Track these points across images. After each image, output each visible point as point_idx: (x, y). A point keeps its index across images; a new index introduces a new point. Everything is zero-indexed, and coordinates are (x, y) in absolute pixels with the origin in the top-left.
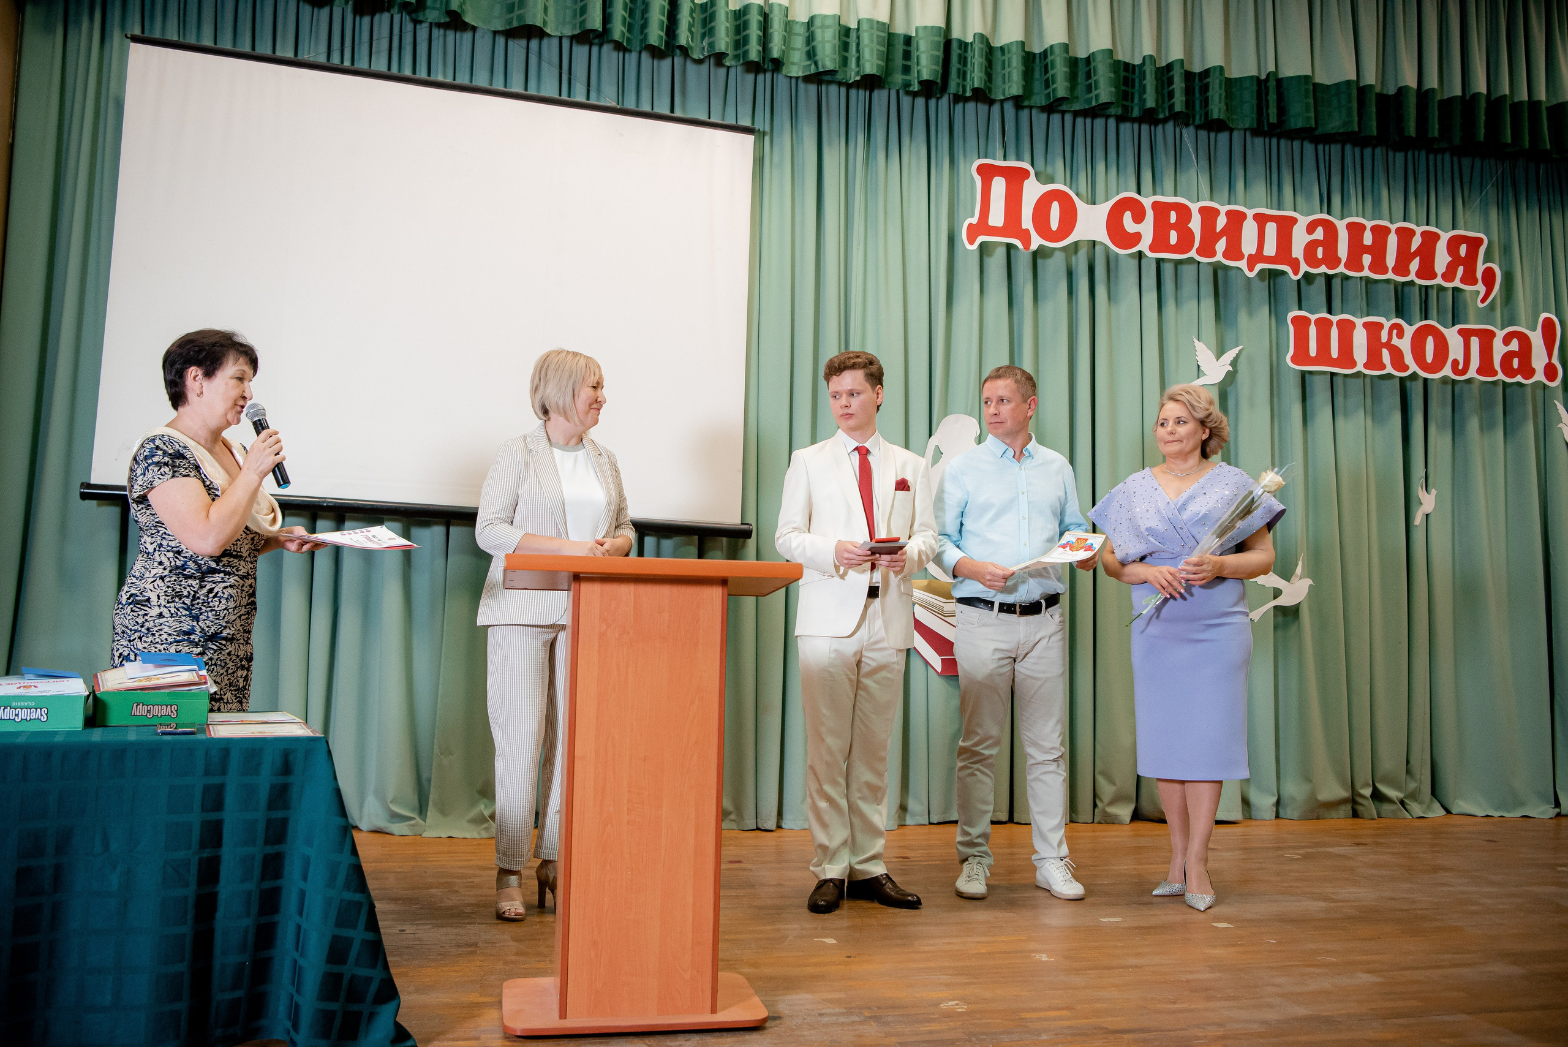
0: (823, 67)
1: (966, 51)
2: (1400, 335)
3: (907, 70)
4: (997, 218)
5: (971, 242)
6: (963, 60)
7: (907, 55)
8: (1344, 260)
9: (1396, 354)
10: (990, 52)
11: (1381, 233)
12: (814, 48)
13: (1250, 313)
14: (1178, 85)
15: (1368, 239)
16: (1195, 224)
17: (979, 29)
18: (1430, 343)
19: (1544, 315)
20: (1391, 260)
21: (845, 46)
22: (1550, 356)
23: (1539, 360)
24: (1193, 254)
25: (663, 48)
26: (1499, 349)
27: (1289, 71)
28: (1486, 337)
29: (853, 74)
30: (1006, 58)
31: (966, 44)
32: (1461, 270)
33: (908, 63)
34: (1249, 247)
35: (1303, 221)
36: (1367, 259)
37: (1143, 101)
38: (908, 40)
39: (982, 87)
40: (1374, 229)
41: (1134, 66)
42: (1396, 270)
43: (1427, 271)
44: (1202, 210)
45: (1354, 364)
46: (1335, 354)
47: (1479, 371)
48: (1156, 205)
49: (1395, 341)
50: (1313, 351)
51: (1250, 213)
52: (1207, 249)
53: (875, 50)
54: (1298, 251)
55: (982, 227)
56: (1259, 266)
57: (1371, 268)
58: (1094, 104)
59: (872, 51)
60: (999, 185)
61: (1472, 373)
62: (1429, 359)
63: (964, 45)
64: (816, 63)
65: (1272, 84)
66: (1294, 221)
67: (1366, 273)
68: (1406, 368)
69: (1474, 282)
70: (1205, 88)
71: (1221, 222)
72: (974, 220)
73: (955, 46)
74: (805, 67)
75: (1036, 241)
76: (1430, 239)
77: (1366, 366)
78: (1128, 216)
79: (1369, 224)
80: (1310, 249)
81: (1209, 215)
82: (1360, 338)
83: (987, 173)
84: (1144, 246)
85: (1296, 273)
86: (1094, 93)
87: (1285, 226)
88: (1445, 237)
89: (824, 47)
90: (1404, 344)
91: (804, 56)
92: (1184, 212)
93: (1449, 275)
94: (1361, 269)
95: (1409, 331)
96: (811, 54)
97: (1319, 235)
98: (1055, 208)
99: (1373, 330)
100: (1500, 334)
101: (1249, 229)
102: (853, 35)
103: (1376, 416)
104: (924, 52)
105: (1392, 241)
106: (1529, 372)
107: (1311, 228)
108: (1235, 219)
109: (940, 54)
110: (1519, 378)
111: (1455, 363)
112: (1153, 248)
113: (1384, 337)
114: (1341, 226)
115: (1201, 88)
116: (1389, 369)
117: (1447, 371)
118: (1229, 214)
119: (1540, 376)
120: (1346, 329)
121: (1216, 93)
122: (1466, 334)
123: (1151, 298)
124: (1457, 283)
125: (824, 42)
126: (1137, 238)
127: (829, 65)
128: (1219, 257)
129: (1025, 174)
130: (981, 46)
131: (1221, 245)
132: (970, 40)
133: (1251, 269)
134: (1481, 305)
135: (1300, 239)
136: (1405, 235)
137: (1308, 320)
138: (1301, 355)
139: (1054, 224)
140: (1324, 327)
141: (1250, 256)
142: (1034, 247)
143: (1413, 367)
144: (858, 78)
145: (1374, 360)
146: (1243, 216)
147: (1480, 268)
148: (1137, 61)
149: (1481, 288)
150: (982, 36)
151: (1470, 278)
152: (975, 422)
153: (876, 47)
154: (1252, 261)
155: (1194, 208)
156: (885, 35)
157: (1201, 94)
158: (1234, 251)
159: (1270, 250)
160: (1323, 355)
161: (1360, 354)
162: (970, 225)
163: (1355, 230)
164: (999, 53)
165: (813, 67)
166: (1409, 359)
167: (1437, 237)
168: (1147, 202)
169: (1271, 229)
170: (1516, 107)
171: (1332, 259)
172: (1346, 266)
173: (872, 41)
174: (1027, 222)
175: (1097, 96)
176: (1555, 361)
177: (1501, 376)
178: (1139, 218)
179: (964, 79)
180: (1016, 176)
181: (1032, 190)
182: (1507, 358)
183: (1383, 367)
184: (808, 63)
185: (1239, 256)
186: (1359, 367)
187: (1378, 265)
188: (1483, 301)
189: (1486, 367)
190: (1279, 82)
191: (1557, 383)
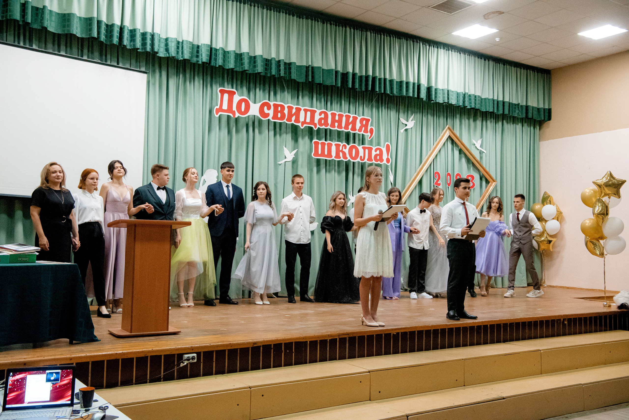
0: (171, 55)
1: (217, 52)
2: (345, 148)
3: (197, 56)
4: (225, 107)
5: (217, 114)
6: (216, 55)
7: (198, 52)
8: (330, 124)
9: (344, 154)
10: (225, 53)
11: (341, 116)
12: (168, 48)
13: (303, 138)
14: (282, 67)
15: (337, 118)
16: (286, 111)
17: (221, 46)
18: (354, 150)
19: (387, 143)
20: (343, 125)
21: (178, 48)
22: (388, 155)
23: (385, 157)
24: (285, 121)
25: (118, 44)
26: (374, 153)
27: (315, 65)
28: (370, 149)
29: (180, 57)
30: (229, 55)
31: (217, 49)
32: (363, 128)
33: (198, 54)
34: (302, 119)
35: (318, 112)
36: (336, 124)
37: (271, 72)
38: (198, 47)
39: (222, 65)
40: (339, 115)
41: (269, 60)
42: (345, 128)
43: (354, 128)
44: (288, 107)
45: (332, 157)
46: (326, 153)
47: (368, 160)
48: (274, 105)
49: (344, 150)
50: (320, 153)
51: (302, 108)
52: (289, 119)
53: (188, 52)
54: (316, 121)
55: (220, 109)
56: (305, 125)
57: (338, 127)
58: (256, 72)
59: (187, 51)
60: (226, 96)
61: (366, 160)
62: (354, 156)
63: (216, 50)
64: (169, 53)
65: (310, 69)
66: (315, 111)
67: (336, 128)
68: (347, 158)
69: (367, 132)
70: (290, 68)
71: (294, 111)
72: (218, 107)
73: (213, 50)
74: (164, 54)
75: (237, 115)
76: (355, 119)
77: (335, 157)
78: (266, 108)
79: (337, 113)
80: (320, 120)
81: (290, 108)
82: (334, 149)
83: (222, 92)
84: (270, 117)
85: (316, 128)
86: (256, 69)
87: (313, 113)
88: (359, 118)
89: (171, 48)
90: (346, 151)
91: (165, 50)
92: (283, 107)
93: (360, 130)
94: (335, 127)
95: (348, 147)
96: (167, 50)
97: (323, 116)
98: (243, 104)
99: (337, 146)
100: (374, 149)
101: (302, 113)
102: (180, 44)
103: (339, 173)
104: (204, 52)
105: (344, 119)
106: (382, 160)
107: (320, 114)
108: (298, 110)
109: (209, 53)
110: (379, 162)
111: (361, 157)
112: (273, 118)
113: (341, 149)
114: (329, 113)
115: (289, 68)
116: (342, 159)
117: (358, 159)
118: (296, 108)
119: (385, 162)
120: (330, 146)
121: (293, 70)
122: (364, 148)
123: (272, 133)
124: (362, 132)
125: (171, 47)
126: (268, 115)
127: (173, 55)
128: (293, 122)
129: (234, 93)
130: (222, 51)
131: (293, 118)
132: (218, 48)
133: (302, 126)
134: (369, 139)
135: (317, 117)
136: (348, 117)
137: (318, 143)
138: (316, 153)
139: (243, 110)
140: (323, 144)
141: (302, 122)
142: (236, 116)
143: (349, 158)
144: (182, 59)
145: (337, 156)
146: (300, 109)
147: (369, 128)
148: (270, 59)
149: (369, 134)
150: (222, 48)
151: (366, 131)
152: (216, 171)
153: (188, 50)
154: (303, 123)
155: (286, 106)
156: (191, 46)
157: (289, 70)
158: (297, 120)
159: (308, 120)
160: (323, 154)
161: (334, 154)
162: (217, 109)
163: (333, 115)
164: (227, 53)
165: (168, 54)
166: (348, 156)
167: (357, 118)
168: (272, 104)
169: (309, 113)
170: (380, 79)
171: (326, 124)
172: (331, 126)
173: (187, 48)
174: (234, 108)
175: (257, 70)
176: (389, 157)
177: (374, 162)
178: (269, 108)
179: (216, 61)
180: (231, 94)
181: (237, 98)
182: (376, 156)
183: (340, 158)
184: (166, 53)
185: (299, 122)
186: (333, 158)
187: (340, 126)
188: (370, 138)
189: (370, 159)
190: (313, 68)
191: (389, 164)
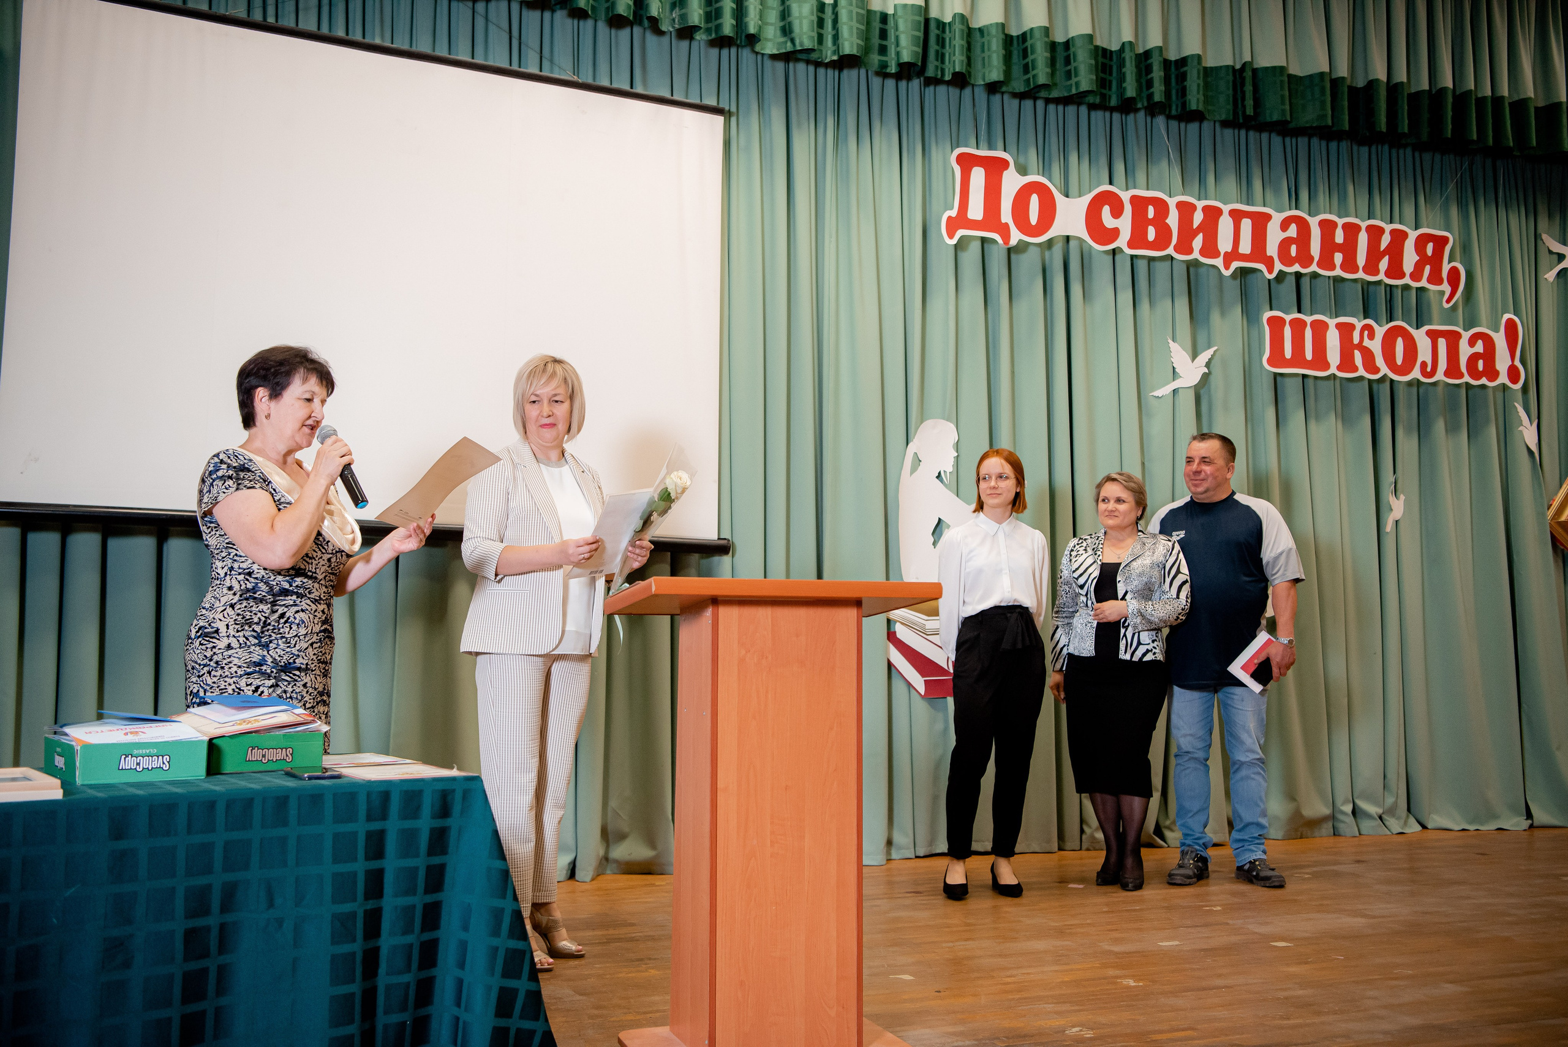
0: (801, 44)
1: (944, 31)
2: (1371, 337)
3: (883, 50)
4: (976, 211)
5: (951, 236)
6: (941, 42)
7: (883, 34)
8: (1316, 259)
9: (1368, 355)
10: (972, 34)
11: (1351, 231)
12: (790, 24)
13: (1223, 314)
14: (1157, 74)
15: (1339, 237)
16: (1173, 220)
17: (959, 10)
18: (1400, 344)
19: (1507, 316)
20: (1361, 259)
21: (821, 23)
22: (1513, 358)
23: (1502, 362)
24: (1170, 251)
25: (631, 18)
26: (1465, 351)
27: (1264, 61)
28: (1453, 339)
29: (829, 53)
30: (985, 40)
31: (944, 24)
32: (1428, 268)
33: (884, 43)
34: (1225, 244)
35: (1277, 218)
36: (1338, 258)
37: (1121, 90)
38: (884, 18)
39: (964, 71)
40: (1346, 226)
41: (1111, 52)
42: (1366, 270)
43: (1396, 270)
44: (1179, 205)
45: (1327, 366)
46: (1309, 356)
47: (1447, 374)
48: (1134, 200)
49: (1367, 343)
50: (1288, 354)
51: (1226, 209)
52: (1184, 246)
53: (855, 31)
54: (1272, 250)
55: (960, 221)
56: (1235, 265)
57: (1343, 267)
58: (1074, 91)
59: (851, 28)
60: (978, 175)
61: (1440, 376)
62: (1399, 361)
63: (941, 25)
64: (793, 41)
65: (1248, 74)
66: (1268, 217)
67: (1338, 272)
68: (1377, 370)
69: (1439, 282)
70: (1182, 77)
71: (1198, 218)
72: (953, 213)
73: (933, 25)
74: (779, 44)
75: (1016, 236)
76: (1399, 237)
77: (1339, 368)
78: (1106, 210)
79: (1340, 222)
80: (1285, 245)
81: (1186, 210)
82: (1333, 339)
83: (967, 162)
84: (1122, 242)
85: (1270, 271)
86: (1074, 80)
87: (1260, 222)
88: (1413, 235)
89: (801, 23)
90: (1375, 346)
91: (779, 33)
92: (1161, 207)
93: (1416, 275)
94: (1333, 268)
95: (1380, 331)
96: (787, 31)
97: (1292, 232)
98: (1034, 200)
99: (1345, 330)
100: (1466, 336)
101: (1225, 225)
102: (829, 11)
103: (1346, 419)
104: (903, 32)
105: (1363, 238)
106: (1493, 374)
107: (1285, 226)
108: (1212, 214)
109: (921, 34)
110: (1484, 381)
111: (1424, 365)
112: (1131, 244)
113: (1356, 339)
114: (1314, 222)
115: (1177, 77)
116: (1361, 372)
117: (1416, 373)
118: (1206, 209)
119: (1503, 379)
120: (1320, 329)
121: (1193, 83)
122: (1433, 335)
123: (1126, 296)
124: (1424, 283)
125: (800, 18)
126: (1115, 233)
127: (808, 44)
128: (1196, 255)
129: (1005, 164)
130: (961, 27)
131: (1198, 242)
132: (948, 19)
133: (1227, 267)
134: (1446, 306)
135: (1274, 236)
136: (1375, 233)
137: (1283, 320)
138: (1277, 357)
139: (1034, 219)
140: (1298, 327)
141: (1226, 253)
142: (1013, 242)
143: (1384, 370)
144: (835, 58)
145: (1347, 363)
146: (1219, 212)
147: (1446, 268)
148: (1115, 47)
149: (1446, 287)
150: (962, 16)
151: (1436, 278)
152: (952, 427)
153: (855, 24)
154: (1229, 258)
155: (1172, 202)
156: (863, 12)
157: (1177, 83)
158: (1210, 249)
159: (1245, 247)
160: (1298, 358)
161: (1334, 356)
162: (950, 218)
163: (1327, 227)
164: (978, 34)
165: (789, 44)
166: (1380, 361)
167: (1404, 235)
168: (1125, 196)
169: (1246, 225)
170: (1480, 102)
171: (1305, 258)
172: (1319, 265)
173: (851, 19)
174: (1006, 216)
175: (1077, 84)
176: (1517, 363)
177: (1467, 378)
178: (1117, 213)
179: (943, 62)
180: (995, 168)
181: (1012, 182)
182: (1473, 359)
183: (1356, 369)
184: (783, 39)
185: (1215, 254)
186: (1333, 370)
187: (1350, 264)
188: (1448, 301)
189: (1453, 370)
190: (1255, 71)
191: (1518, 386)
